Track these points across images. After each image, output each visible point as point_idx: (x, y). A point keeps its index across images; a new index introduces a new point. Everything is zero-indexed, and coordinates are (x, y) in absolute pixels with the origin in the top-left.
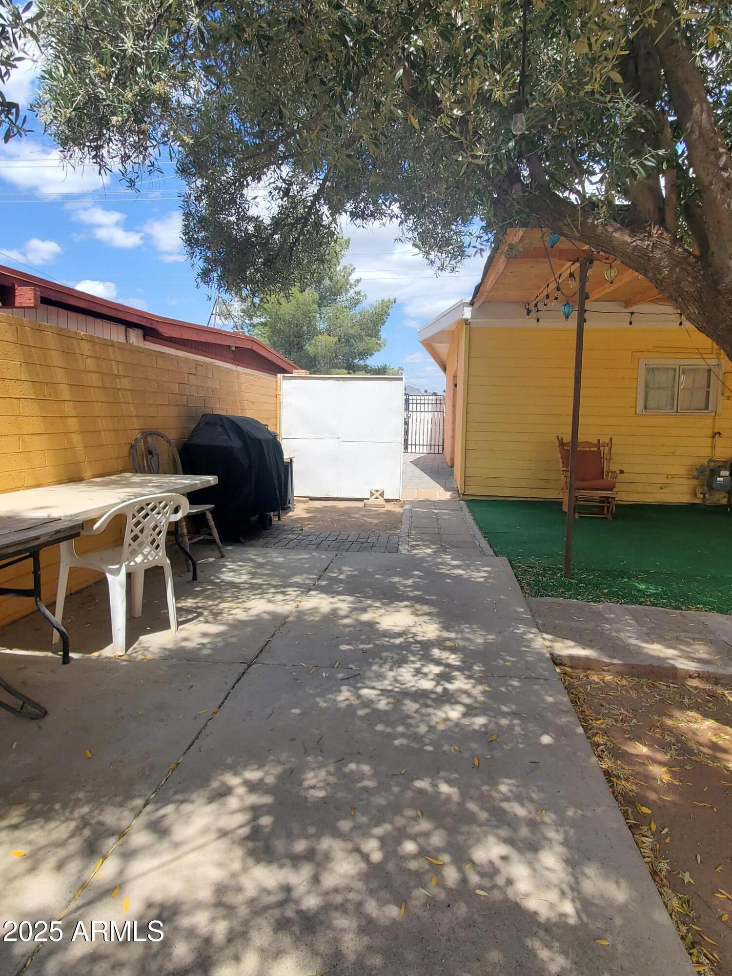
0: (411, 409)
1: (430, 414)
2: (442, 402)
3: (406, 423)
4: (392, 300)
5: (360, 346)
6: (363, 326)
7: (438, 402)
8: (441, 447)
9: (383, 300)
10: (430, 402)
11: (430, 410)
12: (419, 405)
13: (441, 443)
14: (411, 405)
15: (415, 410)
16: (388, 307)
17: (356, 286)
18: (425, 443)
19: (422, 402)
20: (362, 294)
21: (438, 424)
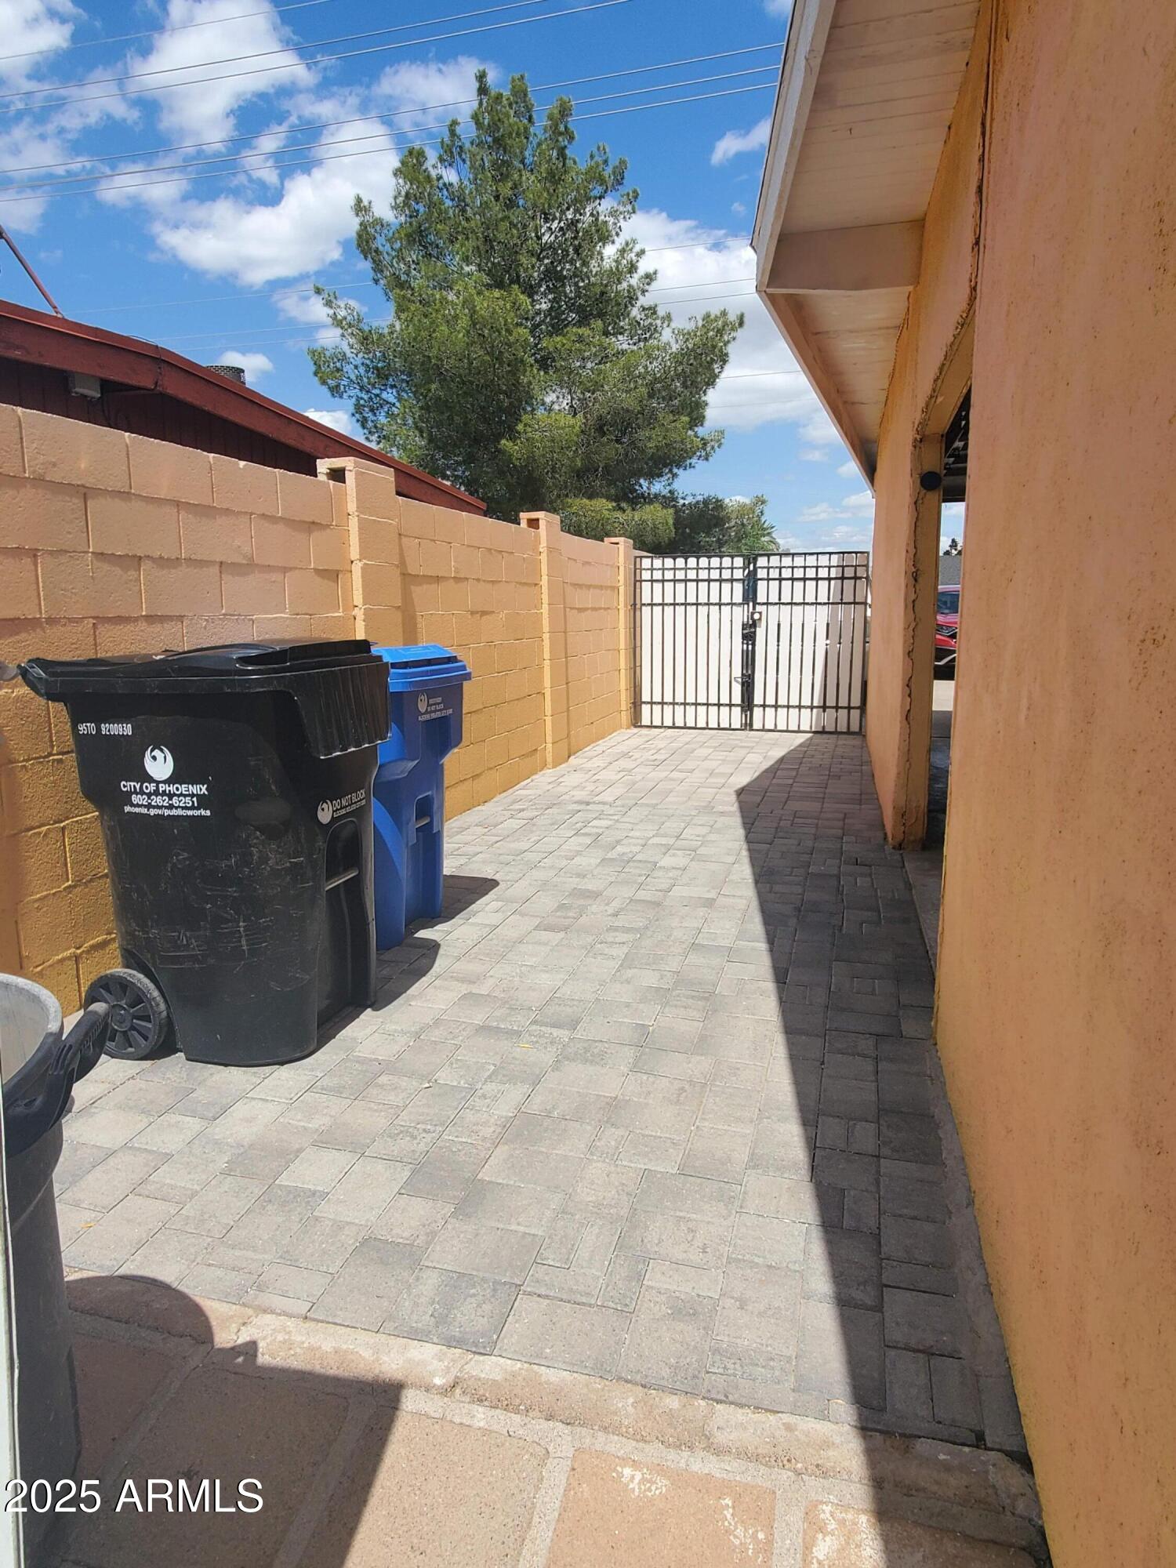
0: (761, 597)
1: (823, 611)
2: (861, 572)
3: (749, 637)
4: (732, 317)
5: (651, 439)
6: (657, 388)
7: (849, 572)
8: (855, 714)
9: (708, 315)
10: (823, 573)
11: (823, 598)
12: (786, 585)
13: (856, 701)
14: (761, 586)
15: (774, 598)
16: (720, 332)
17: (644, 292)
18: (806, 702)
19: (799, 573)
20: (661, 312)
21: (846, 639)
